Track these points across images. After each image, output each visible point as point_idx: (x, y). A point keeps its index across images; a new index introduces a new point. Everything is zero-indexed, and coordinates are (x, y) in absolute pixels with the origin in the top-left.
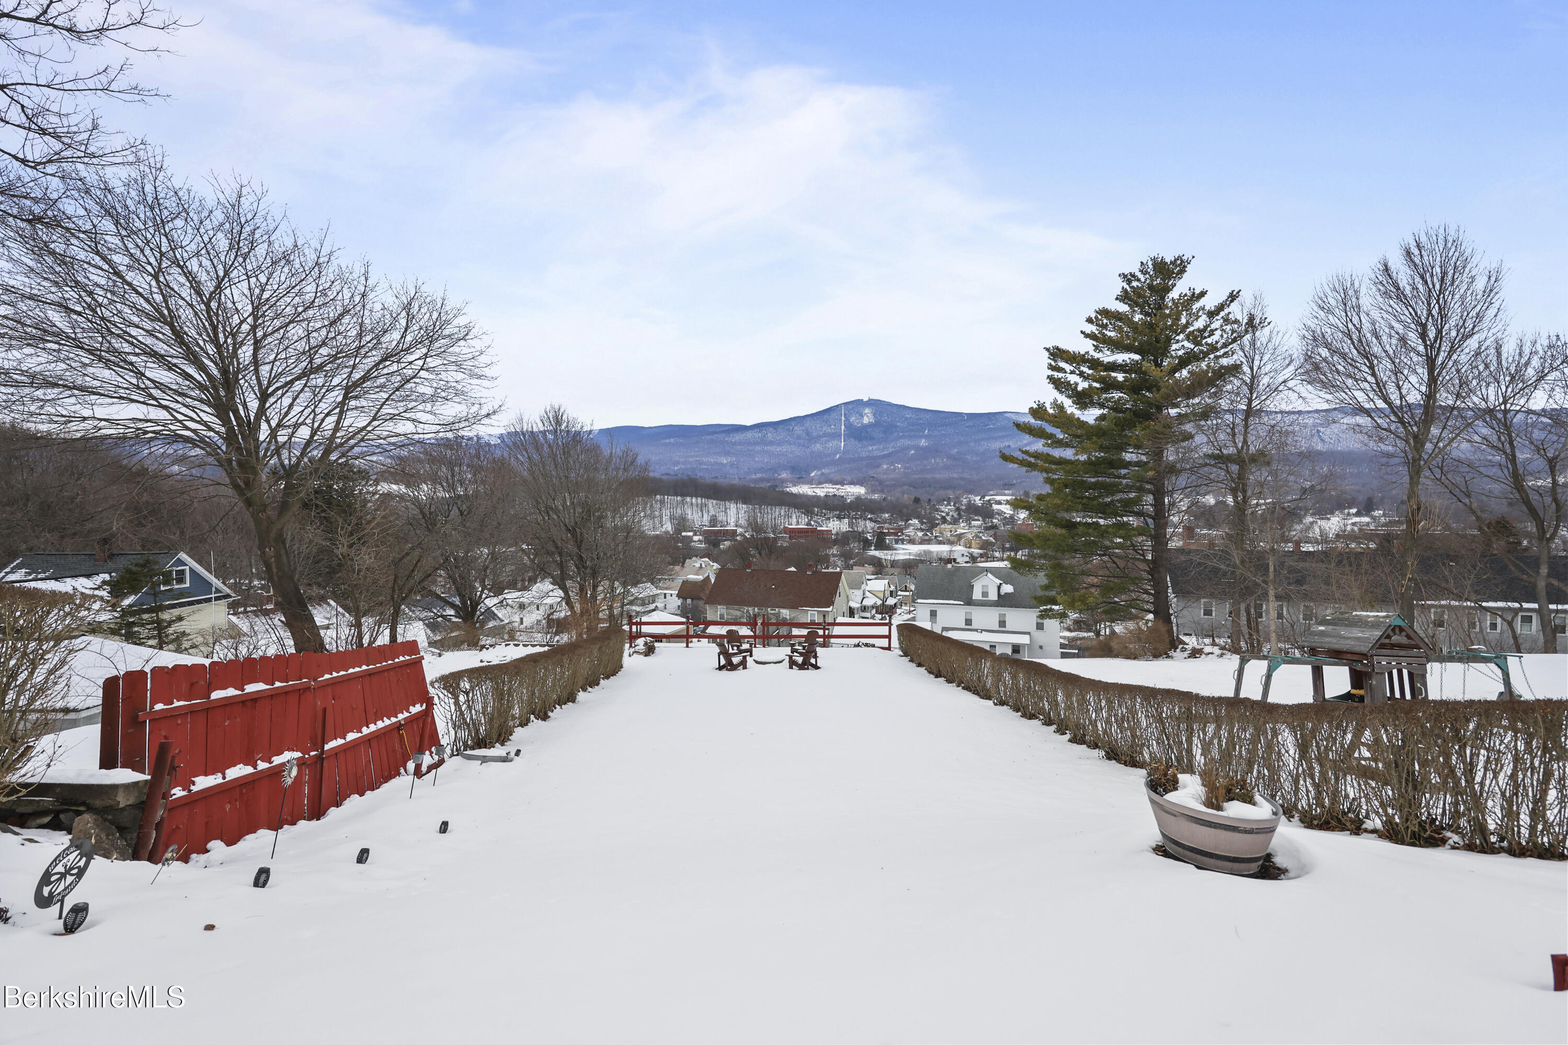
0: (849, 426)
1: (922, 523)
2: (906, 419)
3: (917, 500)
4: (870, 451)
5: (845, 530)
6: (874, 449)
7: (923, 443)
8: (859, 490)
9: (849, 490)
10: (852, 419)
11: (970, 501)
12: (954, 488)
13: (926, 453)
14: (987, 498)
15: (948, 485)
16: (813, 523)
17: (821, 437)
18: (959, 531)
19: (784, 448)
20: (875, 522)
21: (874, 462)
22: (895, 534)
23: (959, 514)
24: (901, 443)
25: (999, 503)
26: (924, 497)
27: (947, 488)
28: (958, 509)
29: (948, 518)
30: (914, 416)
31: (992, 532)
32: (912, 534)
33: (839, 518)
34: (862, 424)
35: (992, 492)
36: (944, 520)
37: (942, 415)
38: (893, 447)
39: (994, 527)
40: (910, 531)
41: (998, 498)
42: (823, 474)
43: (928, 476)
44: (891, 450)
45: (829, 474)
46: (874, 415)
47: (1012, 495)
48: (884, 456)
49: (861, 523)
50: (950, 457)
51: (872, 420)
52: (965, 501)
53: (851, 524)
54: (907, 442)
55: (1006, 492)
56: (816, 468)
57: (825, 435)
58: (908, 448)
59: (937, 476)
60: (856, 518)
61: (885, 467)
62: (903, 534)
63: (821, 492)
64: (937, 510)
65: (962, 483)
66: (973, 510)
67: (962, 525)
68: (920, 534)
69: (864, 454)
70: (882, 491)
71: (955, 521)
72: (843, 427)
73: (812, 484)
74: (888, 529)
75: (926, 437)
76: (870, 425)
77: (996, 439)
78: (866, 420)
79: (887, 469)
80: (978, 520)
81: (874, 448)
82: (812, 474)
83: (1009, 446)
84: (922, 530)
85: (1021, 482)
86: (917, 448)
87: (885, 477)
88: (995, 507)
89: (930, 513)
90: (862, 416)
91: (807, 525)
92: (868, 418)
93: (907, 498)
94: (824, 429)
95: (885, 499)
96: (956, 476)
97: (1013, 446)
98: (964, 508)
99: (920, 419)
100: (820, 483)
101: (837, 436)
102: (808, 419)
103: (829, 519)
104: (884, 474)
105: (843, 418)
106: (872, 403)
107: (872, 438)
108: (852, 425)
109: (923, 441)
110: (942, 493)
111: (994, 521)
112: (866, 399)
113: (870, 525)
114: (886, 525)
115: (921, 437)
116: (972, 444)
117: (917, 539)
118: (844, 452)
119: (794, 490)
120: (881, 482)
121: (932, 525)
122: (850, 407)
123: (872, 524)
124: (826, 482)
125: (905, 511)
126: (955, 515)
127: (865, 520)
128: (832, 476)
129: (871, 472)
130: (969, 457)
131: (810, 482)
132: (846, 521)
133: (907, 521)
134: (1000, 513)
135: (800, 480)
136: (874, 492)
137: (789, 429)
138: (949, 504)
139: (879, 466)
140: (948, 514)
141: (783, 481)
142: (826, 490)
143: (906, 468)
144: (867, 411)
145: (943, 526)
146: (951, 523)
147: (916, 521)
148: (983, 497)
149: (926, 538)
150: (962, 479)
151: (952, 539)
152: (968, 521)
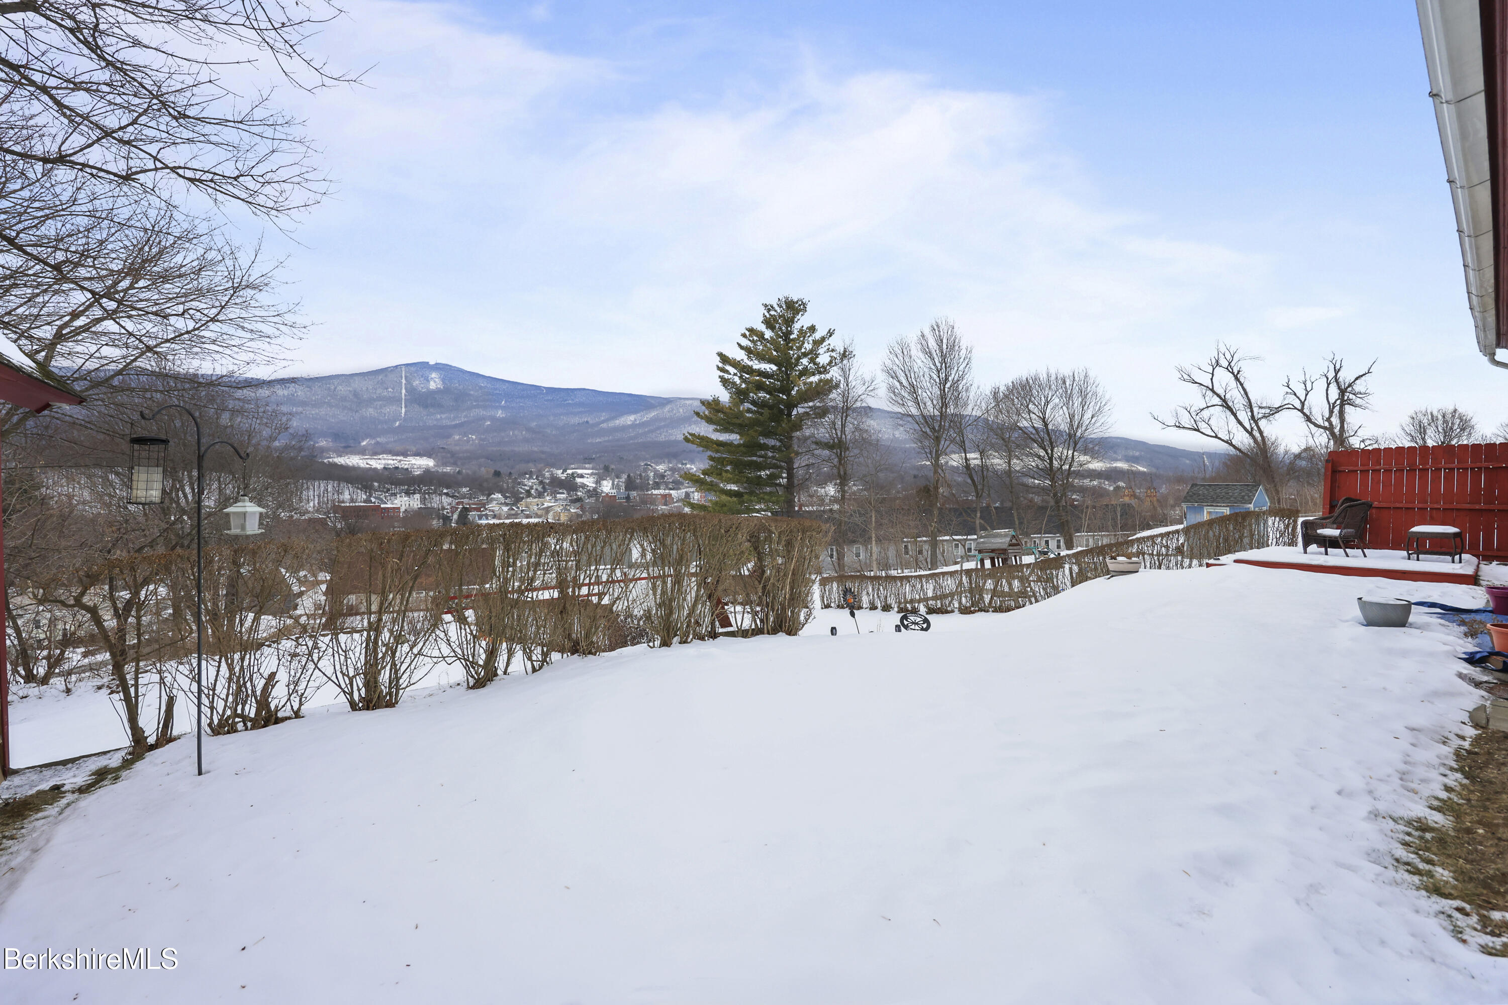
0: (411, 390)
1: (506, 497)
2: (481, 387)
3: (497, 474)
4: (437, 420)
5: (416, 506)
6: (443, 418)
7: (500, 414)
8: (428, 463)
9: (413, 462)
10: (416, 383)
11: (552, 474)
12: (535, 461)
13: (501, 425)
14: (570, 472)
15: (529, 458)
16: (373, 500)
17: (375, 400)
18: (546, 505)
19: (323, 411)
20: (452, 497)
21: (444, 432)
22: (478, 510)
23: (544, 488)
24: (475, 413)
25: (582, 476)
26: (504, 470)
27: (528, 462)
28: (541, 483)
29: (533, 492)
30: (489, 385)
31: (578, 505)
32: (496, 509)
33: (408, 493)
34: (428, 389)
35: (573, 466)
36: (528, 494)
37: (519, 387)
38: (466, 416)
39: (579, 500)
40: (493, 506)
41: (580, 471)
42: (378, 443)
43: (507, 449)
44: (463, 420)
45: (387, 443)
46: (443, 380)
47: (592, 469)
48: (455, 426)
49: (436, 499)
50: (528, 430)
51: (440, 386)
52: (547, 475)
53: (423, 500)
54: (482, 412)
55: (587, 466)
56: (367, 436)
57: (380, 398)
58: (484, 419)
59: (516, 449)
60: (429, 494)
61: (457, 437)
62: (486, 509)
63: (377, 463)
64: (519, 484)
65: (543, 456)
66: (557, 485)
67: (548, 498)
68: (505, 509)
69: (430, 422)
70: (455, 464)
71: (540, 495)
72: (404, 391)
73: (364, 454)
74: (469, 504)
75: (503, 408)
76: (438, 391)
77: (574, 414)
78: (432, 386)
79: (459, 440)
80: (563, 493)
81: (443, 416)
82: (364, 443)
83: (587, 422)
84: (506, 504)
85: (600, 457)
86: (493, 419)
87: (457, 448)
88: (579, 480)
89: (513, 488)
90: (428, 381)
91: (365, 502)
92: (435, 383)
93: (485, 471)
94: (378, 391)
95: (459, 472)
96: (536, 449)
97: (591, 422)
98: (547, 481)
99: (496, 389)
100: (375, 453)
101: (397, 400)
102: (356, 378)
103: (395, 495)
104: (456, 445)
105: (404, 381)
106: (438, 367)
107: (440, 406)
108: (415, 389)
109: (500, 412)
110: (522, 467)
111: (579, 493)
112: (432, 363)
113: (446, 500)
114: (466, 501)
115: (497, 408)
116: (552, 418)
117: (503, 513)
118: (405, 420)
119: (341, 460)
120: (453, 454)
121: (518, 500)
122: (412, 369)
123: (450, 500)
124: (383, 453)
125: (485, 484)
126: (540, 488)
127: (440, 495)
128: (390, 446)
129: (440, 443)
130: (548, 431)
131: (362, 452)
132: (417, 496)
133: (489, 495)
134: (584, 486)
135: (348, 449)
136: (445, 464)
137: (329, 389)
138: (531, 477)
139: (449, 436)
140: (531, 488)
141: (323, 450)
142: (383, 462)
143: (481, 439)
144: (434, 375)
145: (528, 500)
146: (535, 498)
147: (500, 496)
148: (564, 471)
149: (513, 512)
150: (543, 452)
151: (539, 512)
152: (554, 494)
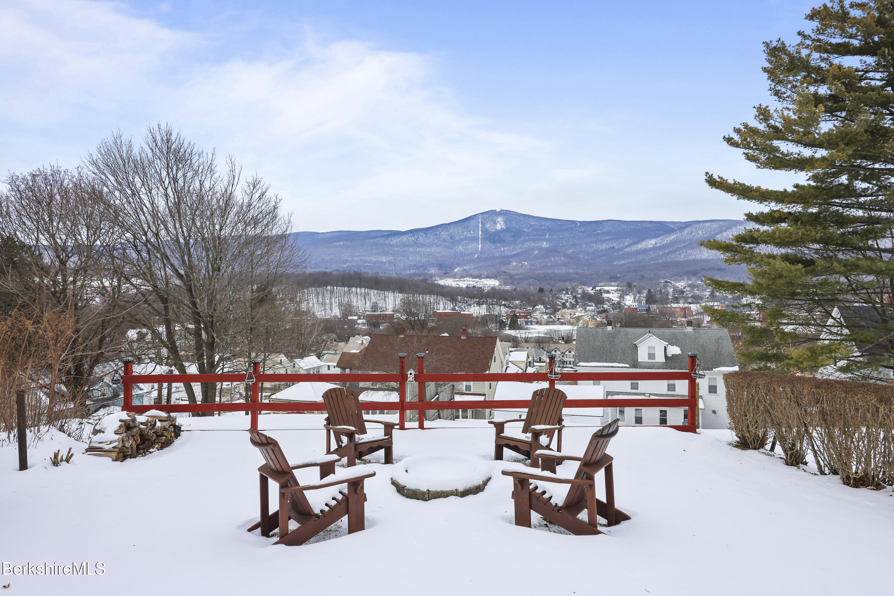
0: (485, 231)
1: (547, 308)
2: (531, 226)
3: (541, 290)
4: (501, 252)
5: (483, 314)
6: (505, 250)
7: (545, 245)
8: (494, 283)
9: (485, 282)
10: (488, 226)
11: (584, 291)
12: (570, 281)
13: (547, 253)
14: (598, 288)
15: (566, 278)
16: (457, 308)
17: (462, 240)
18: (577, 314)
19: (433, 250)
20: (508, 307)
21: (505, 260)
22: (525, 317)
23: (576, 301)
24: (527, 245)
25: (608, 292)
26: (547, 288)
27: (565, 281)
28: (575, 297)
29: (568, 304)
30: (537, 223)
31: (604, 315)
32: (539, 317)
33: (479, 304)
34: (496, 229)
35: (601, 284)
36: (564, 306)
37: (559, 223)
38: (521, 248)
39: (605, 311)
40: (537, 315)
41: (606, 288)
42: (464, 270)
43: (550, 271)
44: (519, 251)
45: (470, 270)
46: (505, 222)
47: (617, 286)
48: (513, 256)
49: (497, 308)
50: (566, 256)
51: (504, 227)
52: (580, 291)
53: (488, 309)
54: (532, 244)
55: (613, 284)
56: (458, 265)
57: (466, 239)
58: (533, 249)
59: (556, 271)
60: (492, 304)
61: (514, 264)
62: (531, 317)
63: (463, 284)
64: (557, 298)
65: (577, 276)
66: (587, 298)
67: (579, 309)
68: (546, 317)
69: (497, 254)
70: (512, 283)
71: (573, 307)
72: (480, 232)
73: (455, 278)
74: (519, 313)
75: (547, 240)
76: (502, 231)
77: (603, 241)
78: (499, 227)
79: (516, 266)
80: (592, 306)
81: (506, 249)
82: (456, 270)
83: (613, 247)
84: (547, 313)
85: (624, 276)
86: (540, 249)
87: (515, 272)
88: (605, 295)
89: (553, 301)
90: (496, 224)
91: (452, 309)
92: (500, 225)
93: (533, 289)
94: (465, 234)
95: (515, 290)
96: (571, 271)
97: (616, 247)
98: (579, 296)
99: (542, 226)
100: (462, 277)
101: (475, 239)
102: (452, 226)
103: (470, 305)
104: (514, 270)
105: (480, 225)
106: (503, 213)
107: (503, 241)
108: (487, 230)
109: (545, 243)
110: (560, 285)
111: (605, 306)
112: (498, 210)
113: (504, 310)
114: (517, 310)
115: (543, 240)
116: (584, 246)
117: (543, 321)
118: (481, 253)
119: (442, 282)
120: (511, 276)
121: (555, 310)
122: (486, 216)
123: (506, 309)
124: (467, 276)
125: (532, 298)
126: (573, 302)
127: (500, 305)
128: (471, 272)
129: (503, 269)
130: (581, 256)
131: (454, 277)
132: (484, 306)
133: (534, 306)
134: (609, 300)
135: (446, 275)
136: (506, 284)
137: (436, 234)
138: (567, 293)
139: (509, 263)
140: (567, 301)
141: (432, 276)
142: (467, 283)
143: (531, 265)
144: (499, 219)
145: (563, 310)
146: (569, 309)
147: (542, 307)
148: (594, 288)
149: (551, 320)
150: (577, 273)
151: (572, 321)
152: (584, 306)
